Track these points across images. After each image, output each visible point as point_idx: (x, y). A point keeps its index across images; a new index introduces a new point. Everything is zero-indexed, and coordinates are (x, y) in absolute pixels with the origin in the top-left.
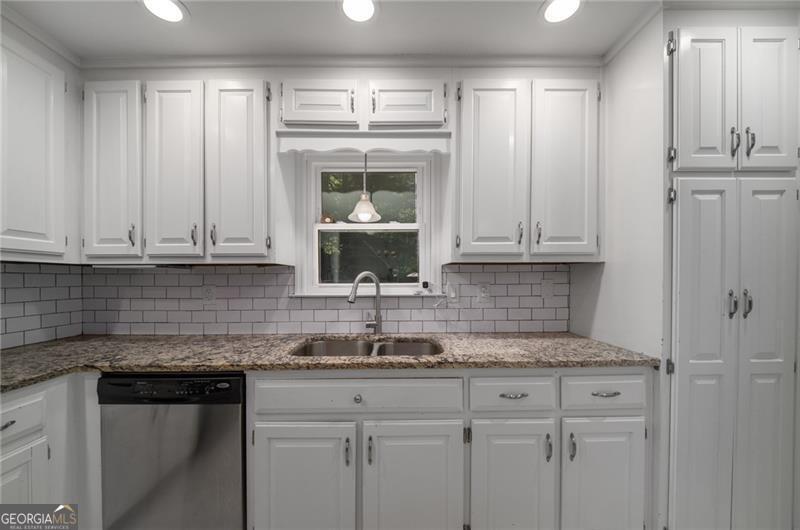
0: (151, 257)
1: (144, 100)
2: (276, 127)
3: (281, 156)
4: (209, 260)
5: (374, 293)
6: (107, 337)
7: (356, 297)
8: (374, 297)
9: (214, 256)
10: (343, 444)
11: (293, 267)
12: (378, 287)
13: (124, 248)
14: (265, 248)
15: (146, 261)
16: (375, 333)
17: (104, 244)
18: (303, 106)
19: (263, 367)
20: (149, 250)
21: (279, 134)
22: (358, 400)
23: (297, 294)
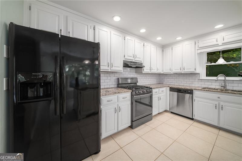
0: (173, 72)
1: (172, 49)
2: (197, 48)
3: (198, 53)
4: (183, 73)
5: (224, 79)
6: (163, 84)
7: (218, 80)
8: (224, 80)
9: (184, 72)
10: (215, 105)
11: (199, 73)
12: (225, 78)
13: (169, 71)
14: (194, 70)
15: (172, 73)
16: (224, 88)
17: (166, 71)
18: (203, 44)
19: (197, 90)
20: (173, 71)
21: (197, 50)
22: (219, 98)
23: (200, 79)
